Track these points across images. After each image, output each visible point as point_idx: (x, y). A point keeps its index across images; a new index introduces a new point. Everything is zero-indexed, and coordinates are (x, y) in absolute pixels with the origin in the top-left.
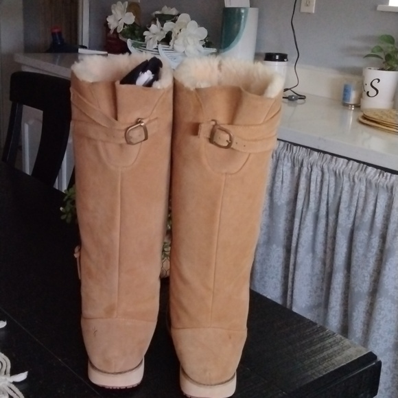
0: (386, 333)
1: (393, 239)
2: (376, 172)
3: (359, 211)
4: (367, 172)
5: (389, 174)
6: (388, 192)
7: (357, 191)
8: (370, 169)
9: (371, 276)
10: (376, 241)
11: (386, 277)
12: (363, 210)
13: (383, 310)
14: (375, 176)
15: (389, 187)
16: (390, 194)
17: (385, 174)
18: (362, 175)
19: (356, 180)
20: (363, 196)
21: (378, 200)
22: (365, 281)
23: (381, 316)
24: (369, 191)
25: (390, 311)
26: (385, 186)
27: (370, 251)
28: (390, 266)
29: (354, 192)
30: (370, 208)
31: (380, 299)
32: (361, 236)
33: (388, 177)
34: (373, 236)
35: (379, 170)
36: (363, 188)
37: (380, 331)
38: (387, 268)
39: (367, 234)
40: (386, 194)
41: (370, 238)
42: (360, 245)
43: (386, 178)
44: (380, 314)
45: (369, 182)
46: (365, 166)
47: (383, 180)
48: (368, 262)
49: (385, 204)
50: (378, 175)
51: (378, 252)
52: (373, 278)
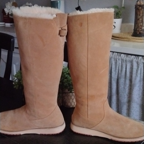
0: (136, 116)
1: (135, 80)
2: (125, 56)
3: (120, 71)
4: (121, 56)
5: (130, 56)
6: (130, 62)
7: (118, 64)
8: (122, 55)
9: (127, 95)
10: (128, 82)
11: (134, 95)
12: (121, 71)
13: (134, 107)
14: (124, 57)
15: (131, 61)
16: (131, 63)
17: (129, 56)
18: (120, 57)
19: (117, 60)
20: (121, 65)
21: (127, 66)
22: (125, 98)
23: (133, 110)
24: (123, 63)
25: (136, 108)
26: (129, 61)
27: (126, 86)
28: (135, 91)
29: (117, 64)
30: (124, 69)
31: (132, 104)
32: (122, 81)
33: (130, 57)
34: (127, 80)
35: (126, 55)
36: (120, 62)
37: (134, 116)
38: (134, 92)
39: (124, 80)
40: (130, 63)
41: (125, 81)
42: (122, 84)
43: (129, 57)
44: (133, 109)
45: (122, 60)
46: (120, 54)
47: (128, 58)
48: (126, 90)
49: (129, 67)
50: (126, 57)
51: (129, 86)
52: (128, 96)
